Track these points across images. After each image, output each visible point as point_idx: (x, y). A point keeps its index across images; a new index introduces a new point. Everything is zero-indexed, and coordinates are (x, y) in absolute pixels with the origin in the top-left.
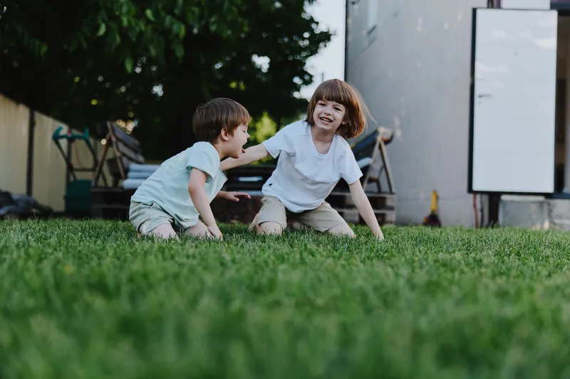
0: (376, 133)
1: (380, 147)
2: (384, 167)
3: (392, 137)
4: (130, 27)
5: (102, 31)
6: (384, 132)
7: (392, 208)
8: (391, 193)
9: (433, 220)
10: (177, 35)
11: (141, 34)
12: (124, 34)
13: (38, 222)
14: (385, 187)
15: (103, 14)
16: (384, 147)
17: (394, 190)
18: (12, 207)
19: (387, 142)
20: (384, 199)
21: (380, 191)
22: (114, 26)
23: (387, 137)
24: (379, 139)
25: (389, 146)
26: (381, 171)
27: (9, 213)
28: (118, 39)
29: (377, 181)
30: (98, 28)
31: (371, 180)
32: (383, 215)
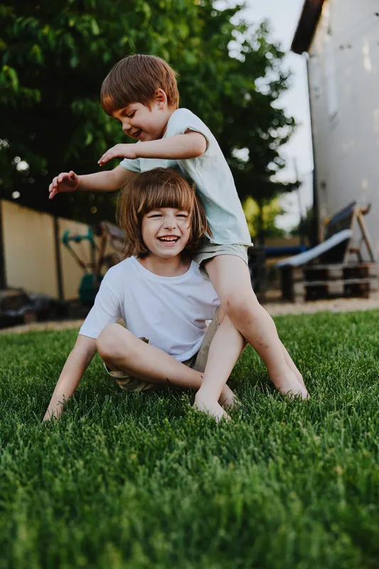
0: (354, 204)
1: (358, 220)
2: (364, 238)
3: (369, 207)
5: (89, 139)
6: (361, 202)
7: (374, 277)
8: (372, 261)
14: (365, 256)
15: (89, 125)
16: (363, 218)
17: (376, 258)
18: (30, 308)
19: (364, 213)
20: (366, 269)
21: (360, 260)
22: (99, 134)
23: (364, 208)
24: (357, 209)
25: (368, 216)
26: (361, 243)
27: (28, 312)
29: (358, 252)
30: (85, 138)
31: (352, 251)
32: (367, 285)
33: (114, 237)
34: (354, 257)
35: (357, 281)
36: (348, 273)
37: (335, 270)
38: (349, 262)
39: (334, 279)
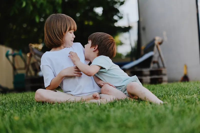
0: (154, 40)
1: (157, 47)
2: (160, 56)
3: (162, 41)
4: (36, 2)
5: (24, 4)
6: (158, 39)
7: (165, 75)
8: (164, 67)
9: (186, 79)
10: (58, 3)
11: (42, 4)
12: (34, 5)
13: (2, 96)
14: (161, 65)
16: (159, 47)
17: (166, 65)
19: (160, 44)
20: (161, 71)
21: (159, 66)
22: (29, 2)
23: (160, 41)
24: (156, 42)
25: (162, 45)
26: (158, 58)
28: (31, 8)
29: (157, 63)
30: (22, 4)
31: (154, 62)
32: (161, 79)
33: (35, 54)
34: (156, 65)
35: (156, 77)
36: (152, 73)
37: (146, 71)
38: (153, 68)
39: (146, 76)
